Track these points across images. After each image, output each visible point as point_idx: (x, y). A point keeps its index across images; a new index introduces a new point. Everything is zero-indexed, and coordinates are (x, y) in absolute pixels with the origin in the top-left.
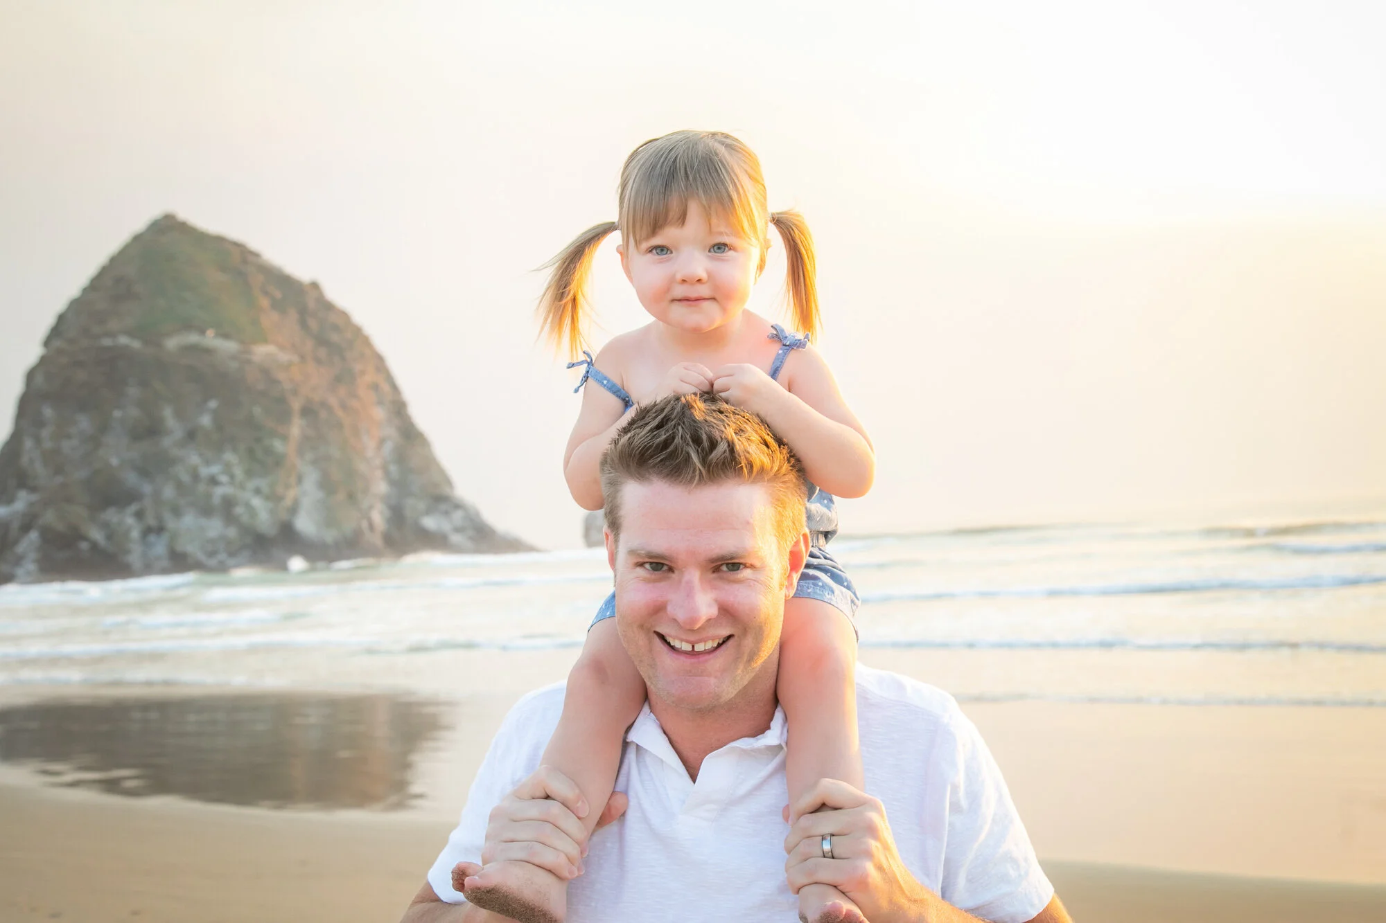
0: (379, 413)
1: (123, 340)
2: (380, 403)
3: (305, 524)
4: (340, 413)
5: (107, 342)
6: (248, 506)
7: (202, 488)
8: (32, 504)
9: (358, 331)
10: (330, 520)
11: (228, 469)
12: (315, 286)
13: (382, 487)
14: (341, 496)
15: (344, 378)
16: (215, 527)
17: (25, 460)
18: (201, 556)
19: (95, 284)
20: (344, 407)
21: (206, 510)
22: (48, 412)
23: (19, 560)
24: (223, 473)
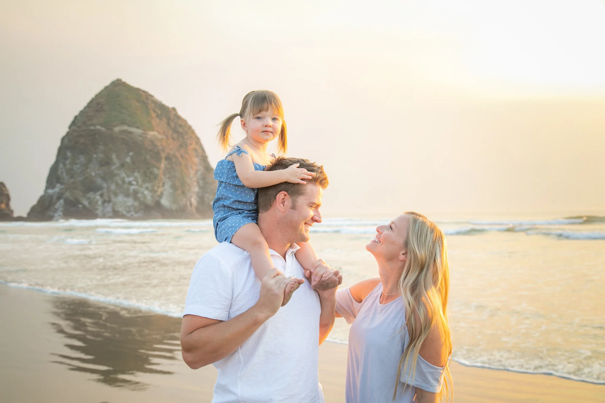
0: (196, 160)
1: (98, 127)
2: (197, 156)
3: (165, 202)
4: (181, 159)
5: (92, 128)
6: (143, 193)
7: (126, 186)
8: (61, 189)
9: (190, 127)
10: (174, 201)
11: (136, 179)
12: (174, 109)
13: (196, 189)
14: (179, 192)
15: (183, 146)
16: (130, 202)
17: (60, 171)
18: (124, 212)
19: (90, 105)
20: (182, 157)
21: (127, 195)
22: (69, 154)
23: (56, 211)
24: (134, 181)
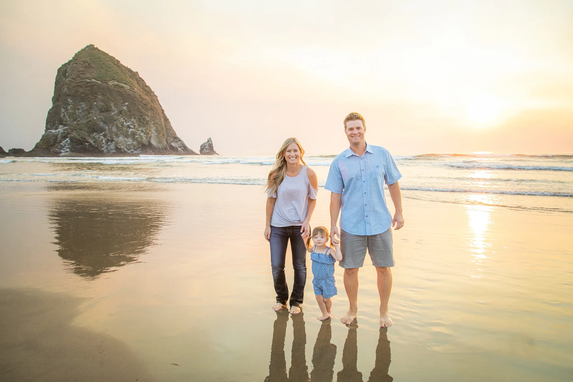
1: (94, 80)
3: (153, 142)
5: (88, 80)
6: (139, 135)
7: (125, 129)
8: (65, 130)
16: (130, 141)
17: (62, 115)
18: (126, 149)
21: (127, 136)
22: (70, 100)
23: (62, 147)
24: (131, 125)
